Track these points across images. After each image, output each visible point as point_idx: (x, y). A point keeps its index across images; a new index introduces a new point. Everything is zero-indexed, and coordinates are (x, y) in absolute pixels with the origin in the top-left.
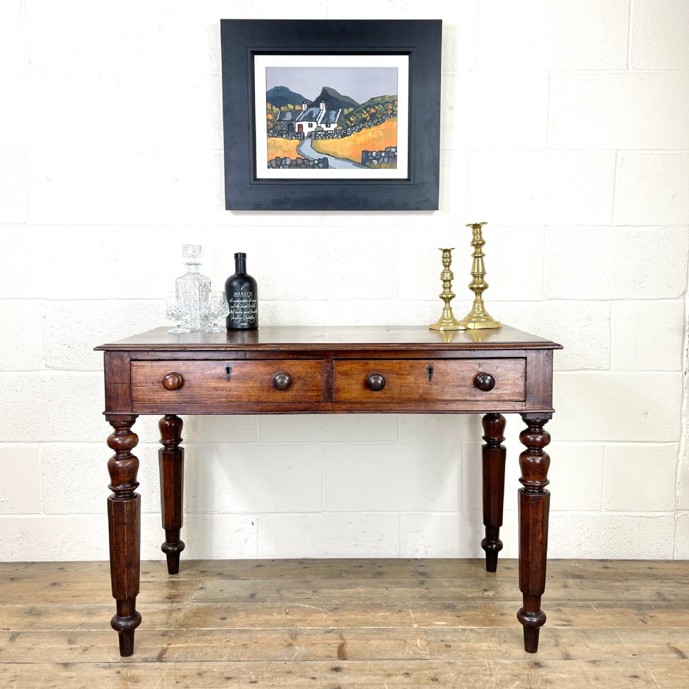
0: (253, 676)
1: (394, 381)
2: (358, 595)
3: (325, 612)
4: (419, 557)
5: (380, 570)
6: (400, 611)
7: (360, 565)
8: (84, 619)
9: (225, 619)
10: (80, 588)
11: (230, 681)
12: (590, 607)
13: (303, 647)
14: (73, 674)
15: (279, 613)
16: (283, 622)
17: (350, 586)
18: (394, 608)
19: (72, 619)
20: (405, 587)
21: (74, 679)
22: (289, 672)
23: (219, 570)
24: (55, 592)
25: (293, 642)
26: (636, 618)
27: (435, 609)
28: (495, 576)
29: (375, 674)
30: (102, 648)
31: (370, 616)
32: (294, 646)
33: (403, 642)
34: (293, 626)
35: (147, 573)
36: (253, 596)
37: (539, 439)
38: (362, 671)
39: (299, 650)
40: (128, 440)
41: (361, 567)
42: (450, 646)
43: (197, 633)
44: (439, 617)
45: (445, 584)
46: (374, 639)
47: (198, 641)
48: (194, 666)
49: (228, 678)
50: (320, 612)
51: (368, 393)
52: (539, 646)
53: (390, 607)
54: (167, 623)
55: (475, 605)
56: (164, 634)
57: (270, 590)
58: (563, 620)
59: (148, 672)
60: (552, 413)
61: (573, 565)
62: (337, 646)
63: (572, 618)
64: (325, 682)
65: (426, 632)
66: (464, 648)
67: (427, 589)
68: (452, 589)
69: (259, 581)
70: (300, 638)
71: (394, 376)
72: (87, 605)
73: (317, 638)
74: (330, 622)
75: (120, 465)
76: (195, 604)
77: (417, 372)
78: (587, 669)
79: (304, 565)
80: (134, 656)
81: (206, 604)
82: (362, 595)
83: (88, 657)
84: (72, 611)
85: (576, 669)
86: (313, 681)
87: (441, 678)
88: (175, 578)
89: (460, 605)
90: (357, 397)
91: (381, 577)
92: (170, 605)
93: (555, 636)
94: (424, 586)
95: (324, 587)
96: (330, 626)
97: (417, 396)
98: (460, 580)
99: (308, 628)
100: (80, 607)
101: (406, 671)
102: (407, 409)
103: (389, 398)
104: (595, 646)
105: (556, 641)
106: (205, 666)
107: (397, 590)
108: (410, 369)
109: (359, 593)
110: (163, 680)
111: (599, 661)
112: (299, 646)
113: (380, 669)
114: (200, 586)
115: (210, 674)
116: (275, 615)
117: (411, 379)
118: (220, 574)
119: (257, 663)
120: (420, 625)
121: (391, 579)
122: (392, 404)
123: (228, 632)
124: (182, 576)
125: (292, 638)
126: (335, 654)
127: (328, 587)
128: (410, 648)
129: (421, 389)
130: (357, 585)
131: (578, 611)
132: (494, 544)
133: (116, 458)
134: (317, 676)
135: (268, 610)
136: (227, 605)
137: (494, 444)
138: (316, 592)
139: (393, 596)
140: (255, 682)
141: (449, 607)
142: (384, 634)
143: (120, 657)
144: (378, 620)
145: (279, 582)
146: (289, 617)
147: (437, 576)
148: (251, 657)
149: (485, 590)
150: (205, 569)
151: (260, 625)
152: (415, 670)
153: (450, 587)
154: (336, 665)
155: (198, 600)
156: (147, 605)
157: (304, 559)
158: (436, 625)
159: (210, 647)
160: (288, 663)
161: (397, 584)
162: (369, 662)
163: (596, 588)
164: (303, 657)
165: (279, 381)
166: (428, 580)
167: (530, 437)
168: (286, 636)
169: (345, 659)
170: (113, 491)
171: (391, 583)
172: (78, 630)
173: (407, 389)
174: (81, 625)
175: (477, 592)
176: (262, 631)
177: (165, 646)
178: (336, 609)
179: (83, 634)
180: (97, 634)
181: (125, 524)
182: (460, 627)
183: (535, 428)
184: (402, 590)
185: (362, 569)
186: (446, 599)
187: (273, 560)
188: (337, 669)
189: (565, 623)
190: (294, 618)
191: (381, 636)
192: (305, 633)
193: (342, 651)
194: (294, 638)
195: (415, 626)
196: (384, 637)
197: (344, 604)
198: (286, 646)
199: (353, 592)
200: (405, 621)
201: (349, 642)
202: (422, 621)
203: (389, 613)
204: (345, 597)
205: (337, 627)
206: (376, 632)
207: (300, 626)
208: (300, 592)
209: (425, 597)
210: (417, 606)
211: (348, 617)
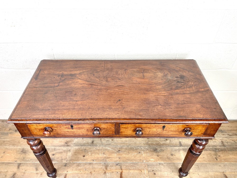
3: (116, 153)
6: (139, 153)
9: (84, 156)
16: (103, 158)
18: (138, 150)
25: (106, 171)
26: (214, 157)
27: (150, 151)
31: (130, 155)
33: (140, 171)
34: (106, 161)
36: (93, 142)
39: (108, 175)
42: (155, 174)
43: (75, 165)
44: (152, 156)
46: (131, 169)
47: (76, 170)
50: (114, 153)
53: (136, 150)
54: (66, 158)
55: (163, 149)
56: (65, 165)
62: (119, 173)
65: (148, 165)
66: (159, 175)
70: (108, 168)
73: (114, 168)
74: (117, 159)
76: (75, 147)
77: (157, 127)
81: (78, 147)
82: (128, 142)
89: (159, 149)
90: (130, 134)
92: (66, 147)
97: (156, 134)
99: (111, 163)
104: (201, 174)
107: (138, 139)
109: (126, 141)
116: (100, 154)
117: (154, 129)
120: (146, 161)
123: (86, 164)
128: (143, 175)
129: (158, 132)
135: (98, 151)
136: (85, 148)
138: (113, 140)
139: (137, 143)
141: (155, 150)
144: (133, 158)
146: (105, 156)
151: (96, 160)
158: (151, 161)
159: (80, 174)
168: (104, 167)
173: (152, 132)
176: (96, 164)
177: (66, 172)
178: (119, 151)
182: (159, 162)
186: (154, 145)
190: (106, 156)
191: (134, 167)
192: (110, 165)
193: (121, 176)
194: (106, 169)
195: (144, 162)
196: (135, 168)
197: (121, 148)
198: (104, 173)
199: (124, 140)
200: (141, 158)
201: (124, 171)
202: (147, 158)
203: (136, 154)
204: (122, 143)
205: (120, 162)
206: (132, 165)
207: (108, 161)
208: (108, 140)
209: (147, 144)
210: (145, 149)
211: (123, 156)
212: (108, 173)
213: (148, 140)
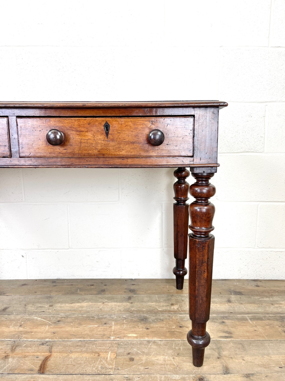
1: (74, 137)
2: (80, 309)
3: (49, 325)
4: (133, 278)
5: (105, 287)
6: (105, 324)
7: (92, 284)
12: (245, 319)
13: (16, 359)
15: (15, 325)
16: (13, 333)
18: (102, 320)
20: (117, 302)
25: (10, 354)
26: (280, 329)
27: (132, 321)
28: (182, 291)
31: (81, 328)
33: (97, 355)
34: (19, 338)
36: (5, 309)
37: (205, 190)
39: (12, 361)
41: (93, 285)
42: (133, 360)
44: (133, 330)
50: (45, 324)
52: (205, 359)
53: (99, 320)
55: (162, 318)
57: (20, 304)
58: (226, 332)
60: (217, 167)
61: (235, 284)
62: (42, 358)
63: (232, 330)
65: (118, 345)
66: (144, 362)
69: (17, 297)
70: (18, 350)
71: (74, 132)
74: (48, 334)
77: (94, 129)
82: (84, 309)
89: (152, 318)
90: (40, 152)
91: (103, 293)
93: (218, 348)
94: (130, 301)
96: (47, 338)
97: (96, 152)
98: (156, 296)
99: (29, 340)
102: (87, 163)
103: (70, 153)
104: (249, 359)
105: (219, 354)
107: (110, 304)
108: (88, 126)
109: (82, 307)
111: (253, 375)
116: (11, 327)
117: (89, 135)
120: (116, 337)
121: (110, 295)
122: (73, 160)
126: (37, 368)
127: (62, 302)
128: (100, 361)
129: (99, 145)
130: (83, 300)
131: (237, 323)
132: (181, 271)
135: (8, 323)
137: (181, 202)
138: (52, 306)
139: (106, 309)
141: (143, 320)
142: (85, 346)
144: (85, 333)
145: (31, 297)
146: (21, 329)
147: (141, 293)
149: (172, 304)
153: (148, 301)
157: (57, 280)
158: (129, 337)
161: (111, 299)
162: (61, 377)
163: (251, 303)
164: (10, 370)
166: (135, 296)
167: (198, 189)
168: (9, 347)
169: (43, 373)
171: (108, 298)
173: (86, 145)
175: (166, 306)
178: (59, 321)
182: (147, 339)
183: (202, 181)
184: (113, 304)
186: (143, 311)
187: (36, 280)
189: (227, 335)
190: (24, 330)
191: (82, 348)
192: (25, 345)
193: (44, 364)
194: (13, 350)
195: (112, 338)
196: (84, 349)
197: (67, 317)
198: (2, 358)
199: (78, 306)
200: (106, 333)
201: (54, 354)
202: (119, 333)
203: (96, 326)
204: (71, 310)
205: (52, 339)
206: (79, 344)
207: (25, 337)
208: (40, 307)
209: (128, 311)
210: (119, 319)
211: (63, 329)
212: (13, 358)
213: (131, 305)
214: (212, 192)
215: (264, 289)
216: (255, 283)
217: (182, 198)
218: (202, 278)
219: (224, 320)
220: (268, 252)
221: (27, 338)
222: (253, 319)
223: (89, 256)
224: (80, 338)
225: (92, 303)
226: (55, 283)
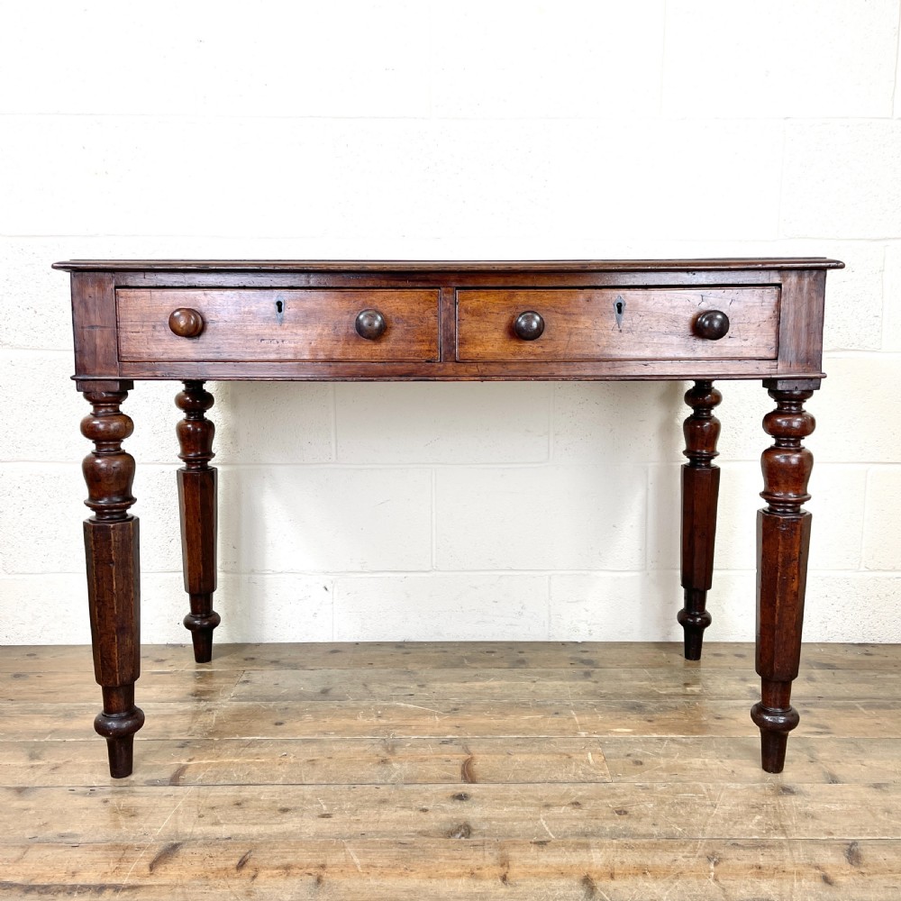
0: (324, 807)
1: (558, 325)
2: (489, 691)
3: (439, 715)
4: (579, 641)
5: (522, 656)
6: (557, 713)
7: (490, 650)
8: (59, 724)
9: (281, 724)
10: (56, 681)
11: (287, 815)
12: (853, 707)
13: (406, 764)
14: (32, 804)
15: (366, 716)
16: (372, 728)
17: (476, 678)
18: (548, 708)
19: (39, 723)
20: (562, 679)
21: (32, 812)
22: (384, 801)
23: (273, 657)
24: (18, 686)
25: (388, 757)
27: (610, 710)
28: (698, 666)
29: (523, 805)
30: (83, 765)
31: (510, 720)
32: (390, 763)
33: (565, 757)
34: (389, 735)
35: (162, 661)
36: (325, 692)
37: (796, 423)
38: (503, 800)
39: (399, 768)
40: (115, 425)
41: (493, 652)
42: (641, 763)
43: (236, 743)
44: (619, 722)
45: (623, 676)
46: (520, 753)
47: (237, 756)
48: (230, 792)
49: (285, 810)
50: (431, 714)
51: (513, 346)
52: (785, 763)
53: (540, 707)
54: (190, 728)
55: (673, 705)
56: (184, 745)
57: (353, 684)
58: (817, 726)
59: (154, 801)
60: (820, 379)
61: (817, 650)
62: (460, 762)
63: (829, 723)
64: (443, 816)
65: (601, 743)
66: (664, 766)
67: (596, 682)
68: (636, 683)
69: (334, 671)
70: (399, 751)
71: (559, 316)
72: (64, 704)
73: (428, 751)
74: (447, 729)
75: (103, 465)
76: (235, 703)
77: (596, 309)
78: (869, 797)
79: (405, 650)
80: (132, 778)
81: (251, 703)
82: (496, 691)
83: (58, 778)
84: (41, 712)
85: (850, 796)
86: (422, 814)
87: (633, 810)
88: (205, 668)
89: (652, 705)
90: (495, 354)
91: (523, 666)
92: (195, 704)
93: (808, 749)
94: (590, 679)
95: (435, 680)
96: (448, 733)
97: (596, 351)
98: (645, 670)
99: (413, 737)
100: (55, 706)
101: (574, 800)
102: (578, 373)
103: (549, 354)
104: (875, 763)
105: (811, 756)
106: (247, 792)
107: (549, 683)
108: (585, 304)
109: (492, 688)
110: (177, 812)
111: (886, 785)
112: (401, 763)
113: (530, 797)
114: (244, 678)
115: (254, 803)
116: (360, 719)
117: (586, 321)
118: (275, 662)
119: (332, 787)
120: (590, 733)
121: (539, 670)
123: (286, 743)
124: (216, 665)
125: (388, 752)
126: (458, 774)
127: (441, 680)
128: (577, 766)
130: (488, 677)
131: (837, 713)
132: (698, 616)
133: (97, 455)
134: (430, 807)
135: (349, 712)
136: (285, 704)
137: (701, 461)
138: (423, 686)
139: (544, 692)
140: (328, 816)
141: (634, 708)
142: (533, 746)
143: (110, 778)
144: (523, 726)
145: (366, 672)
146: (383, 721)
147: (609, 665)
148: (323, 779)
149: (686, 685)
150: (252, 656)
151: (337, 733)
152: (589, 798)
153: (632, 680)
154: (459, 791)
155: (239, 698)
156: (159, 705)
157: (404, 642)
158: (616, 733)
159: (255, 764)
160: (382, 788)
161: (548, 676)
162: (513, 787)
163: (859, 682)
164: (406, 778)
165: (365, 322)
166: (597, 670)
167: (781, 421)
168: (379, 749)
169: (473, 782)
170: (94, 508)
171: (538, 674)
172: (47, 739)
173: (580, 339)
174: (53, 732)
175: (674, 687)
176: (339, 740)
177: (184, 762)
178: (455, 710)
179: (52, 745)
180: (75, 746)
181: (112, 562)
182: (655, 735)
183: (790, 405)
184: (557, 684)
185: (493, 655)
186: (629, 696)
187: (357, 644)
188: (461, 797)
189: (820, 730)
190: (390, 722)
191: (529, 748)
192: (409, 744)
193: (468, 770)
194: (391, 752)
195: (583, 734)
196: (535, 750)
197: (467, 704)
198: (379, 763)
199: (481, 686)
200: (566, 727)
201: (479, 757)
202: (593, 727)
203: (539, 716)
204: (469, 693)
205: (459, 735)
206: (520, 742)
207: (401, 734)
208: (398, 687)
209: (594, 694)
210: (582, 707)
211: (475, 721)
213: (593, 685)
214: (809, 426)
215: (885, 659)
216: (863, 650)
217: (704, 452)
218: (788, 591)
219: (808, 709)
220: (889, 579)
221: (406, 735)
222: (868, 707)
223: (476, 588)
224: (517, 733)
225: (508, 681)
226: (404, 648)
